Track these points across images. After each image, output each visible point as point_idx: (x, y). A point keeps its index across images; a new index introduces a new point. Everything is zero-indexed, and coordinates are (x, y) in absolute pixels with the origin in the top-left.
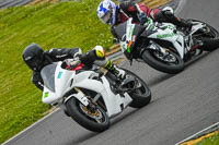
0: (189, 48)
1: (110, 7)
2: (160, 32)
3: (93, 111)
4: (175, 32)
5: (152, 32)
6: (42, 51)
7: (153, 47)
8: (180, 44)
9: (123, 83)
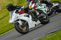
5: (36, 7)
8: (46, 11)
9: (38, 17)
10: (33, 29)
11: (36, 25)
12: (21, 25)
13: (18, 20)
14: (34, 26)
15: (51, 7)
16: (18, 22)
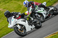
0: (47, 15)
1: (27, 2)
2: (39, 11)
3: (22, 31)
4: (44, 11)
5: (36, 10)
6: (10, 13)
7: (36, 15)
8: (45, 14)
9: (33, 22)
11: (31, 29)
12: (20, 28)
15: (48, 11)
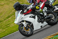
10: (39, 31)
13: (23, 21)
14: (40, 28)
16: (22, 23)
